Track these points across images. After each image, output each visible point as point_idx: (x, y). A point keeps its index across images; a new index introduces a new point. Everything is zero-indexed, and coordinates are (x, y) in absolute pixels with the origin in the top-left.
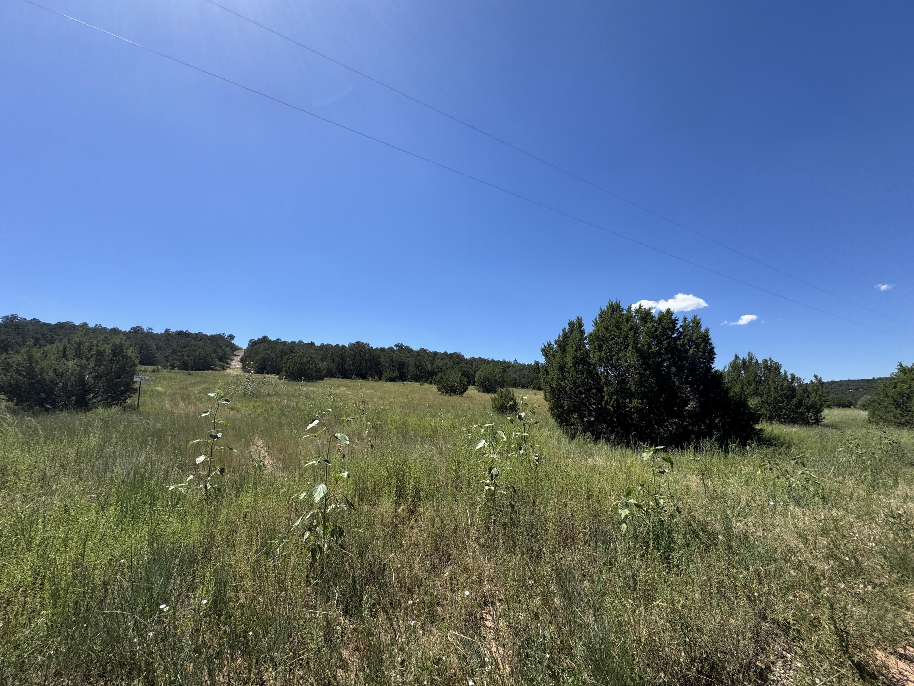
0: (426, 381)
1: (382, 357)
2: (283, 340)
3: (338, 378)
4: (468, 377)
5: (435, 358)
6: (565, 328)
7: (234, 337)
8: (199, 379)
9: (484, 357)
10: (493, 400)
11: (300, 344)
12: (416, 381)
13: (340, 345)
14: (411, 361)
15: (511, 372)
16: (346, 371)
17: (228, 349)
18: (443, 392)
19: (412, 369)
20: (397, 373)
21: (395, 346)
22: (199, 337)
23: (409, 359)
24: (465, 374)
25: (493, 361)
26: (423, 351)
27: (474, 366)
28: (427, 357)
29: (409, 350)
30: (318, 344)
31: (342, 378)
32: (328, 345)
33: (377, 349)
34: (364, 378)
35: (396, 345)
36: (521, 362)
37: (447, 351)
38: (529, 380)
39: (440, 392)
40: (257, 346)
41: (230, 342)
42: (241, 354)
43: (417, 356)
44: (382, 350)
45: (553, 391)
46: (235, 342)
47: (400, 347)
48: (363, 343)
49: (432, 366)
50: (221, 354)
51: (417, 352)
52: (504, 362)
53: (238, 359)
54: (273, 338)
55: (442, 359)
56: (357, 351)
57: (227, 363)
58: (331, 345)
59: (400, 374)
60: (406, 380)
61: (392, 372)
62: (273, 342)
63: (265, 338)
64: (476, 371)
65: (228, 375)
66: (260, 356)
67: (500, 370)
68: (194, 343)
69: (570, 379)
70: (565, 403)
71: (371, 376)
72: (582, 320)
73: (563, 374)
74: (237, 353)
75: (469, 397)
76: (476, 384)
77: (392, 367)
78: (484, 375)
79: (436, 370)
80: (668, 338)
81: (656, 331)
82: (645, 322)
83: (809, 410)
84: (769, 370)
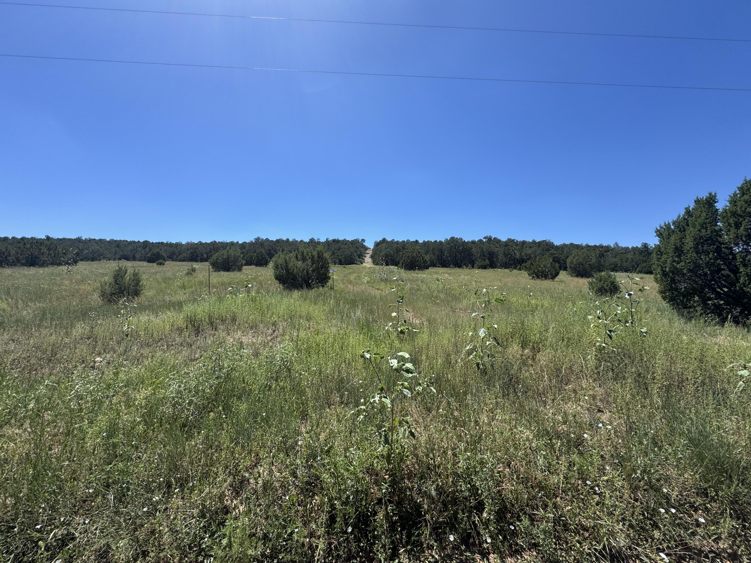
0: (515, 268)
1: (474, 249)
2: (396, 240)
3: (440, 267)
4: (559, 262)
5: (523, 246)
6: (689, 207)
7: (365, 240)
8: (351, 271)
9: (576, 242)
10: (590, 284)
11: (409, 243)
12: (506, 268)
13: (438, 241)
14: (500, 252)
15: (610, 255)
16: (445, 261)
17: (362, 249)
18: (533, 277)
19: (501, 257)
20: (487, 262)
22: (345, 242)
23: (498, 249)
24: (556, 260)
25: (588, 246)
26: (511, 242)
27: (565, 252)
28: (515, 246)
29: (497, 241)
30: (421, 241)
31: (443, 267)
32: (428, 242)
33: (468, 242)
34: (460, 267)
35: (485, 238)
37: (535, 240)
38: (634, 264)
39: (531, 278)
40: (380, 246)
41: (363, 244)
42: (370, 252)
43: (506, 246)
44: (473, 242)
45: (665, 274)
46: (366, 244)
47: (489, 239)
48: (457, 238)
49: (521, 254)
50: (359, 253)
51: (506, 242)
52: (601, 246)
53: (368, 256)
54: (389, 239)
55: (531, 247)
56: (452, 245)
57: (363, 259)
58: (431, 242)
59: (490, 263)
60: (495, 268)
61: (483, 261)
62: (390, 242)
63: (384, 240)
64: (567, 257)
65: (365, 267)
66: (383, 253)
67: (596, 255)
68: (343, 246)
69: (687, 261)
70: (683, 286)
71: (465, 264)
72: (715, 196)
73: (679, 256)
74: (367, 252)
75: (561, 281)
76: (568, 269)
77: (483, 256)
78: (577, 260)
79: (524, 257)
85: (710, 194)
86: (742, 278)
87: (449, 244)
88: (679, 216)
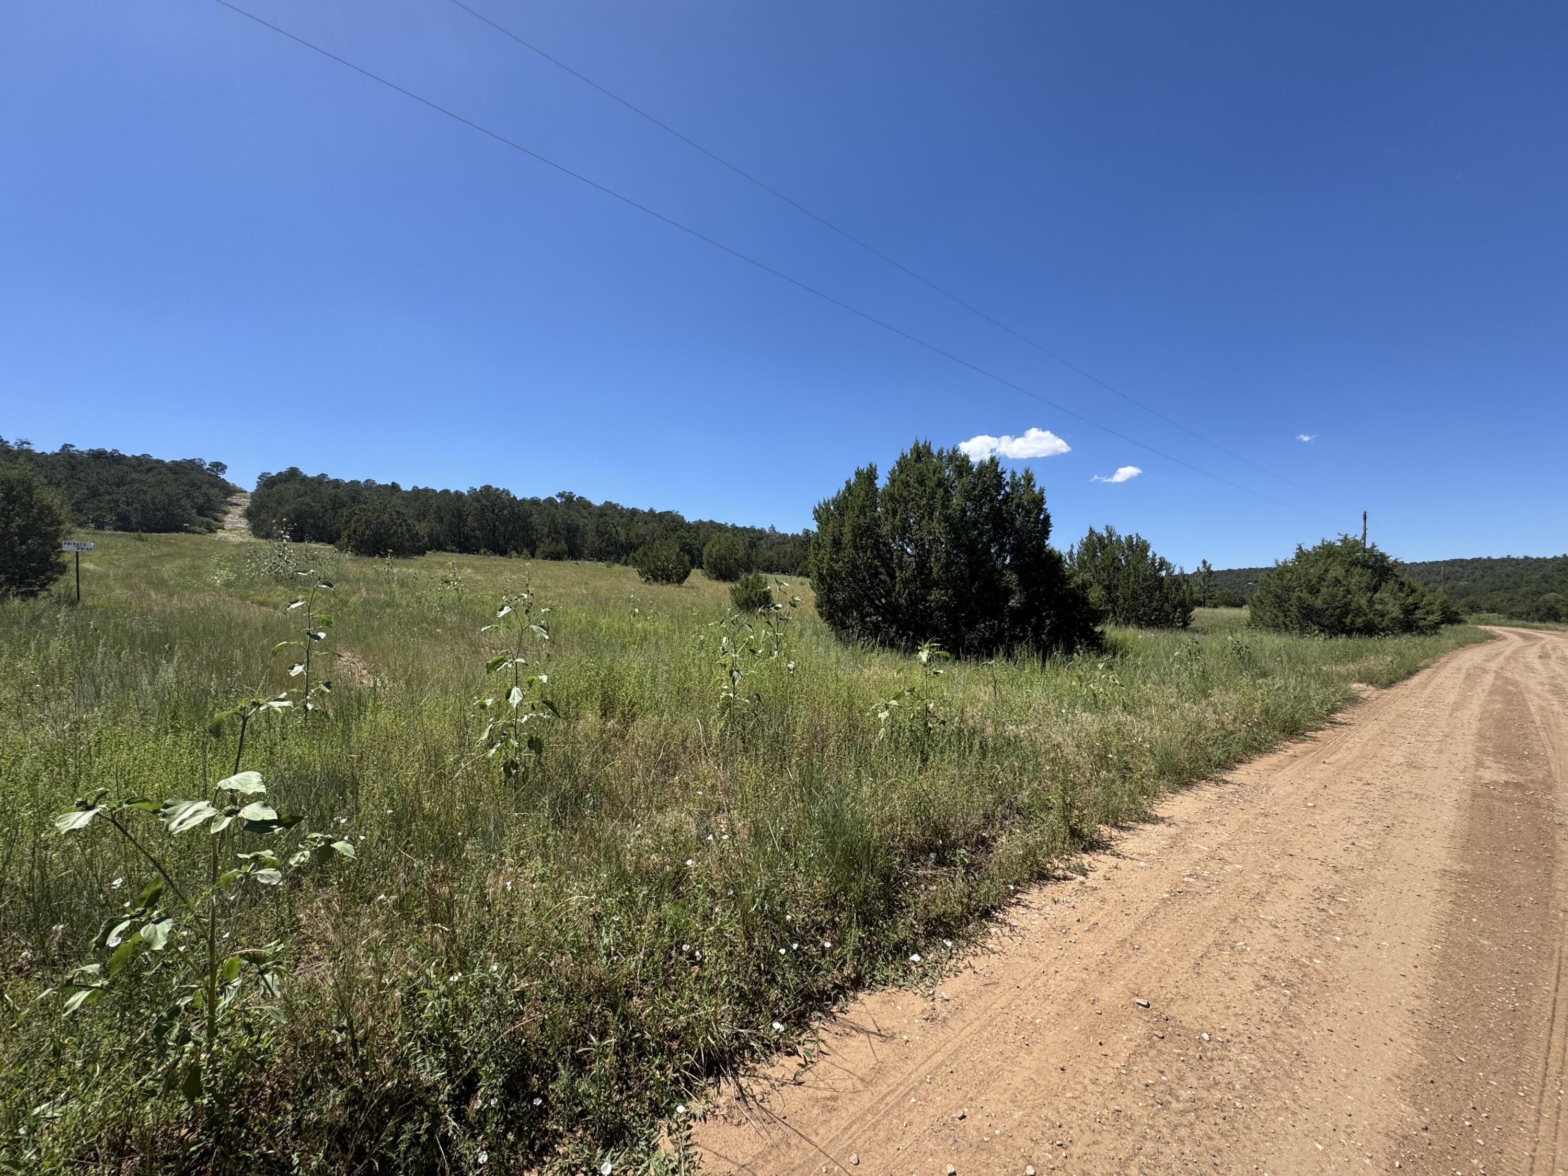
0: (617, 560)
1: (535, 516)
3: (453, 551)
4: (690, 552)
5: (632, 519)
6: (849, 480)
7: (225, 467)
8: (165, 549)
9: (719, 520)
10: (733, 592)
11: (371, 487)
12: (600, 560)
13: (452, 491)
14: (589, 525)
15: (764, 546)
16: (467, 539)
17: (214, 491)
19: (591, 538)
20: (563, 546)
21: (557, 496)
22: (144, 464)
23: (586, 521)
24: (686, 548)
25: (734, 528)
26: (610, 508)
27: (702, 535)
28: (618, 518)
29: (584, 504)
30: (406, 487)
31: (460, 552)
32: (426, 490)
33: (524, 500)
34: (503, 552)
35: (560, 495)
36: (781, 530)
37: (655, 508)
38: (793, 561)
39: (643, 580)
40: (279, 487)
41: (217, 477)
42: (246, 502)
43: (600, 516)
44: (535, 502)
45: (822, 579)
46: (228, 477)
47: (568, 498)
48: (498, 489)
49: (628, 534)
50: (201, 501)
51: (601, 508)
52: (752, 530)
53: (239, 511)
55: (646, 523)
56: (486, 503)
57: (216, 520)
58: (434, 491)
59: (569, 548)
60: (579, 558)
61: (554, 544)
62: (313, 479)
63: (293, 472)
64: (704, 544)
65: (223, 543)
66: (288, 508)
67: (744, 544)
68: (135, 476)
69: (846, 560)
70: (840, 596)
71: (515, 549)
72: (875, 470)
73: (837, 552)
74: (234, 499)
75: (693, 588)
76: (704, 566)
77: (554, 534)
78: (718, 551)
79: (634, 541)
80: (992, 500)
81: (974, 489)
82: (960, 475)
83: (1176, 609)
84: (1134, 552)
85: (871, 466)
86: (897, 585)
87: (478, 501)
88: (839, 492)
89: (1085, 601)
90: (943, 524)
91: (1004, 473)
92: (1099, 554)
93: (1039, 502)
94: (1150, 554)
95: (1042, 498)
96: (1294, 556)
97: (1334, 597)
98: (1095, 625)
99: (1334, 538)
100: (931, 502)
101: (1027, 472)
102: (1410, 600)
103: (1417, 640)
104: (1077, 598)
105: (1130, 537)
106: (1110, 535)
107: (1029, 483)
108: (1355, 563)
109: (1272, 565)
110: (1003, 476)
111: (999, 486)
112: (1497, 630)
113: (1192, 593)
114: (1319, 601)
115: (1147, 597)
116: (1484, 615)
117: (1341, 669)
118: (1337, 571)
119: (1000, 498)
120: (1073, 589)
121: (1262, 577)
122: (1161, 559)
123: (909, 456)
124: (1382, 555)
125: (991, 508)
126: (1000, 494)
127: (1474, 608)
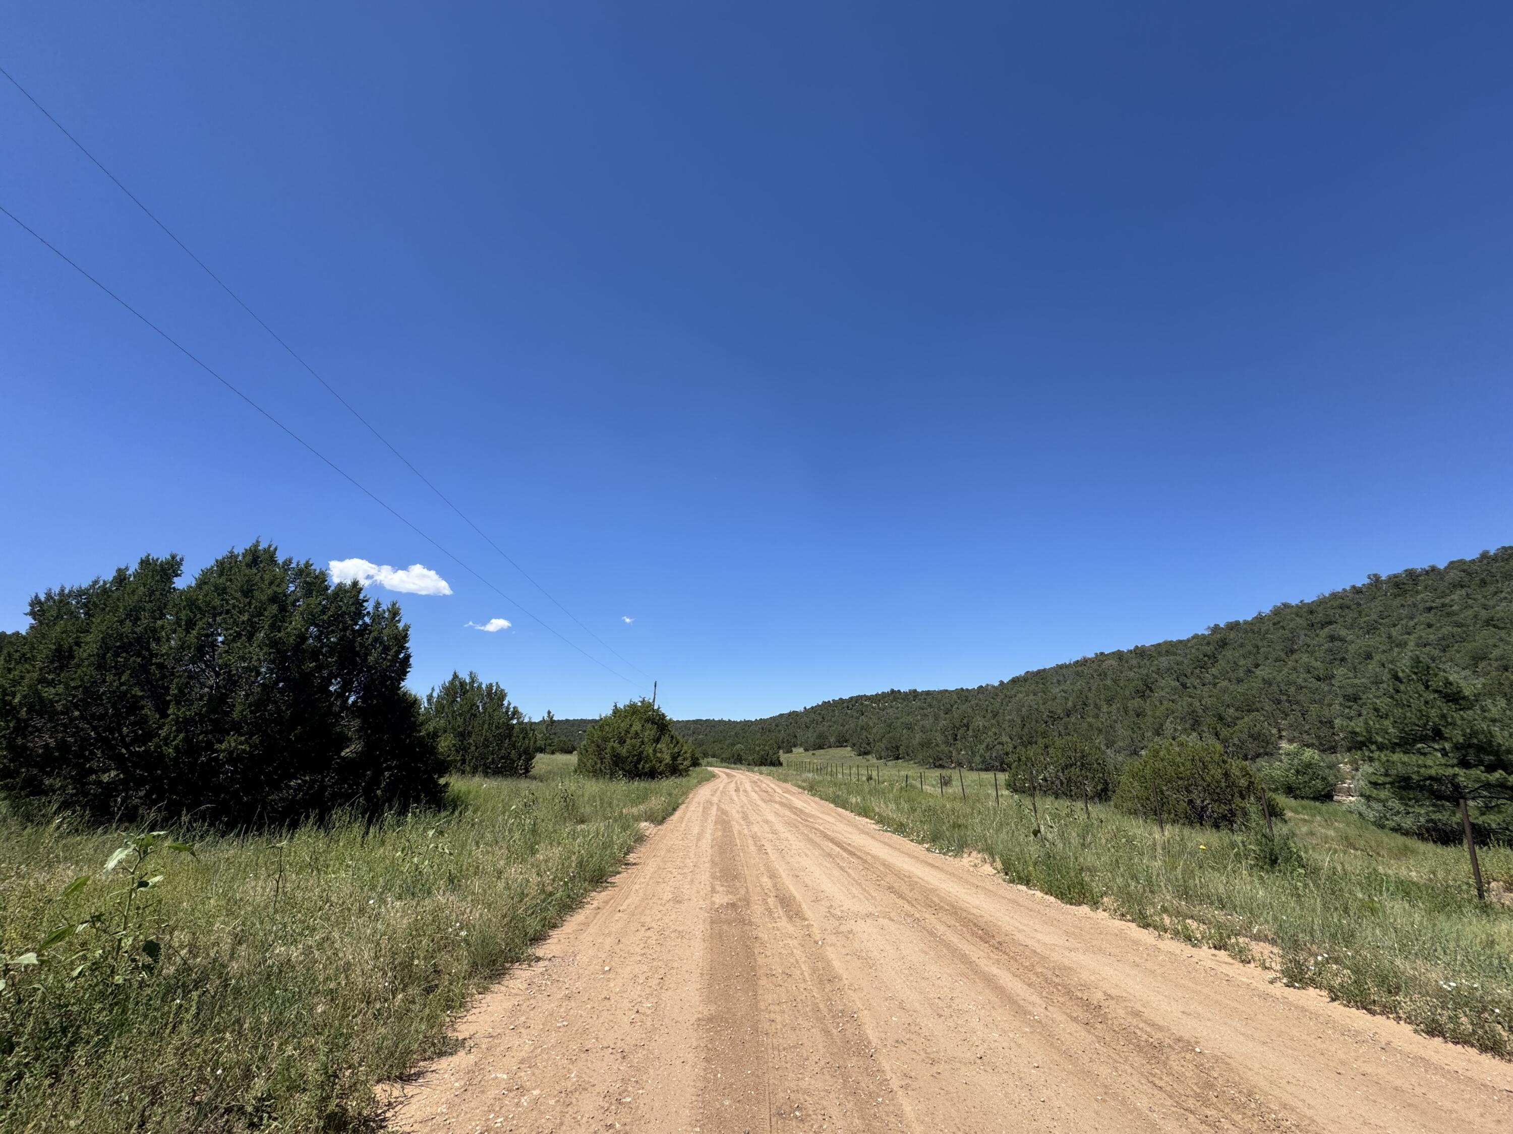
69: (73, 684)
73: (58, 670)
80: (345, 629)
81: (323, 612)
82: (308, 593)
83: (521, 756)
84: (492, 699)
88: (96, 582)
89: (433, 750)
90: (266, 649)
91: (367, 601)
92: (458, 699)
93: (401, 639)
94: (505, 703)
95: (406, 636)
96: (611, 712)
97: (634, 747)
98: (440, 776)
99: (637, 700)
100: (256, 620)
101: (394, 605)
102: (676, 750)
103: (678, 781)
104: (427, 747)
105: (491, 685)
106: (473, 681)
107: (394, 618)
108: (648, 720)
109: (598, 718)
110: (365, 604)
111: (359, 615)
112: (716, 770)
113: (535, 742)
114: (624, 750)
115: (497, 745)
116: (710, 759)
117: (635, 810)
118: (637, 727)
119: (357, 627)
120: (423, 737)
121: (589, 727)
122: (514, 708)
123: (240, 558)
124: (663, 714)
125: (341, 639)
126: (356, 624)
127: (705, 755)
